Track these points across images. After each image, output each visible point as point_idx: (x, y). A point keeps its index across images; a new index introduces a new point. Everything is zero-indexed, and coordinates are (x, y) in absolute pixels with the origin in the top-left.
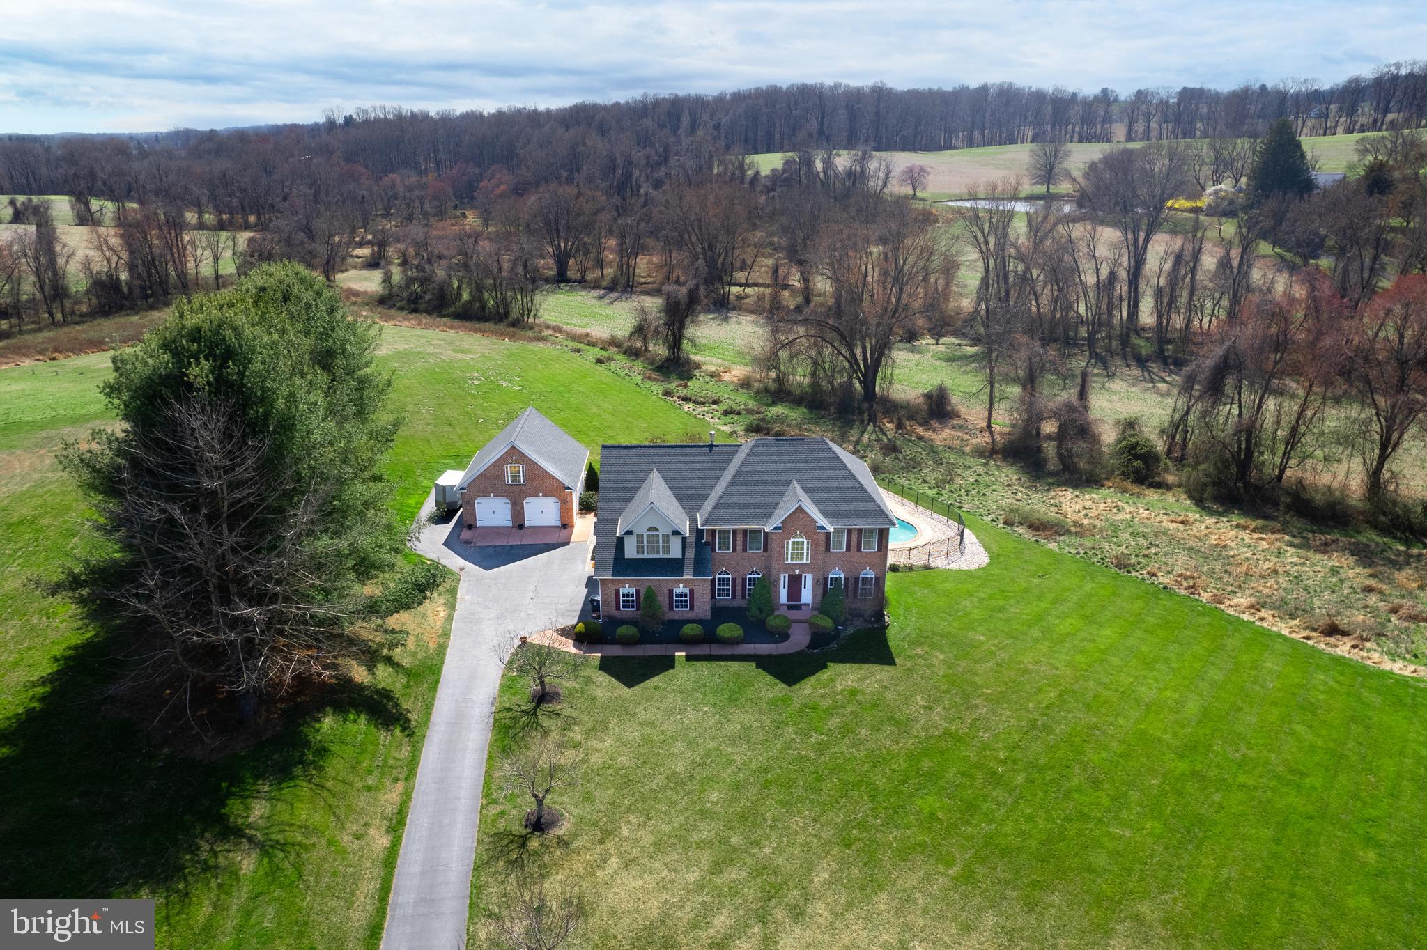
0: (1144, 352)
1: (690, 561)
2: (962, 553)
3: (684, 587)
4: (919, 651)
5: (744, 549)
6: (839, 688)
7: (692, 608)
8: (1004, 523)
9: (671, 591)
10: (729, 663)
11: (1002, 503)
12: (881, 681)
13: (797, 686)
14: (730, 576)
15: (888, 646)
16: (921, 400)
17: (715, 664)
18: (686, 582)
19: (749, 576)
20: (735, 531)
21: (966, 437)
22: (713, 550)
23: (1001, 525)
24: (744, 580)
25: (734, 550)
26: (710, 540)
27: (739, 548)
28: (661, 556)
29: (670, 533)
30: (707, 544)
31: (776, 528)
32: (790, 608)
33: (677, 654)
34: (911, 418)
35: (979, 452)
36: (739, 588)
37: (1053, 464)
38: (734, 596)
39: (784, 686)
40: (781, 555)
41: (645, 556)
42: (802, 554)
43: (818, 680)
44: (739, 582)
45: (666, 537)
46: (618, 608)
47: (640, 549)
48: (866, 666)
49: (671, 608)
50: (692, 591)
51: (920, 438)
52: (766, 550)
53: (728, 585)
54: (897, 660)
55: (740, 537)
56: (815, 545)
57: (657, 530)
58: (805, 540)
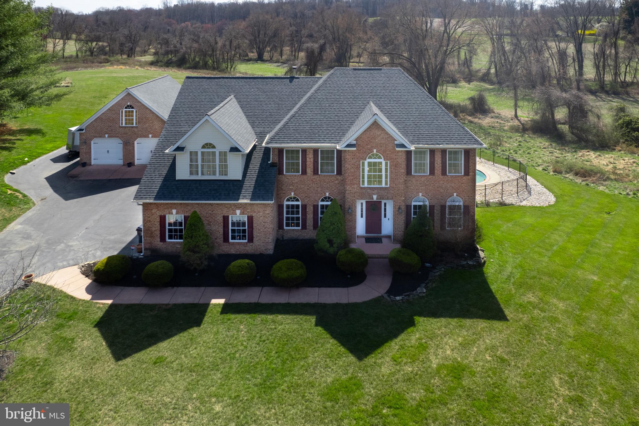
0: (593, 88)
1: (250, 184)
2: (530, 193)
3: (242, 213)
4: (530, 297)
5: (315, 172)
6: (435, 363)
7: (251, 240)
8: (554, 172)
9: (226, 219)
10: (280, 317)
11: (546, 159)
12: (494, 348)
13: (370, 360)
14: (299, 203)
15: (490, 291)
16: (468, 103)
17: (260, 318)
18: (243, 207)
19: (321, 203)
20: (304, 151)
21: (502, 122)
22: (280, 172)
23: (552, 173)
24: (315, 207)
25: (304, 172)
26: (276, 160)
27: (310, 170)
28: (218, 177)
29: (228, 151)
30: (273, 165)
31: (349, 146)
32: (368, 240)
33: (214, 301)
34: (462, 112)
35: (515, 129)
36: (310, 216)
37: (569, 137)
38: (304, 227)
39: (352, 358)
40: (357, 177)
41: (200, 177)
42: (380, 177)
43: (402, 347)
44: (310, 210)
45: (223, 155)
46: (163, 239)
47: (193, 169)
48: (468, 322)
49: (226, 239)
50: (250, 219)
51: (471, 122)
52: (339, 172)
53: (298, 213)
54: (507, 312)
55: (310, 158)
56: (395, 166)
57: (214, 147)
58: (382, 160)
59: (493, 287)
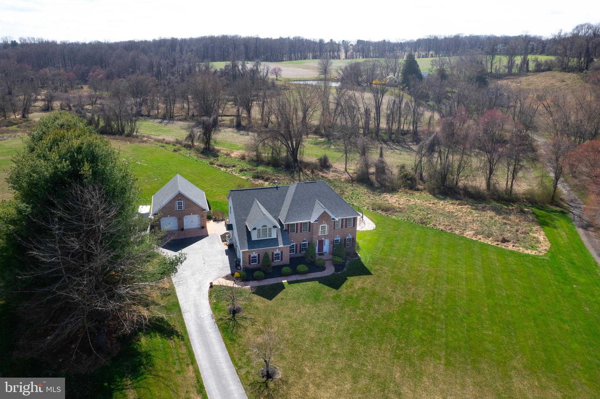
0: (385, 138)
1: (280, 239)
3: (279, 250)
4: (377, 267)
5: (301, 232)
6: (357, 288)
7: (282, 260)
9: (273, 253)
10: (307, 283)
11: (367, 201)
12: (371, 282)
13: (340, 289)
14: (295, 244)
15: (365, 267)
16: (317, 161)
17: (301, 284)
18: (279, 248)
19: (302, 243)
20: (297, 224)
22: (288, 233)
24: (300, 245)
25: (297, 232)
27: (299, 231)
28: (268, 238)
29: (272, 227)
30: (286, 230)
31: (316, 221)
32: (320, 255)
33: (283, 281)
34: (316, 169)
35: (347, 181)
36: (298, 248)
37: (377, 185)
38: (296, 252)
39: (334, 290)
40: (317, 232)
41: (261, 239)
42: (325, 231)
43: (346, 285)
45: (270, 229)
46: (250, 264)
47: (259, 236)
48: (362, 276)
49: (273, 261)
50: (282, 252)
51: (323, 177)
52: (309, 231)
53: (294, 248)
54: (372, 272)
55: (299, 226)
56: (330, 227)
57: (266, 226)
58: (326, 225)
59: (366, 265)
